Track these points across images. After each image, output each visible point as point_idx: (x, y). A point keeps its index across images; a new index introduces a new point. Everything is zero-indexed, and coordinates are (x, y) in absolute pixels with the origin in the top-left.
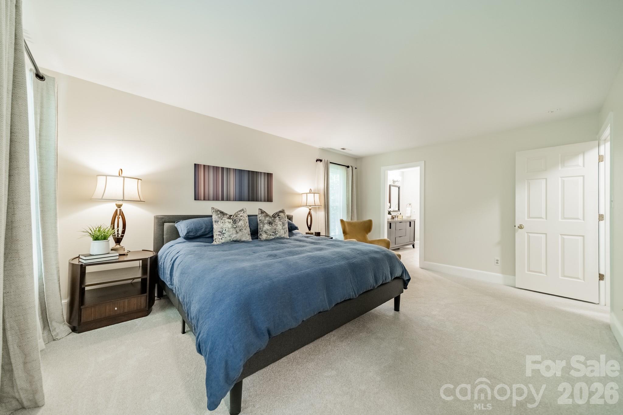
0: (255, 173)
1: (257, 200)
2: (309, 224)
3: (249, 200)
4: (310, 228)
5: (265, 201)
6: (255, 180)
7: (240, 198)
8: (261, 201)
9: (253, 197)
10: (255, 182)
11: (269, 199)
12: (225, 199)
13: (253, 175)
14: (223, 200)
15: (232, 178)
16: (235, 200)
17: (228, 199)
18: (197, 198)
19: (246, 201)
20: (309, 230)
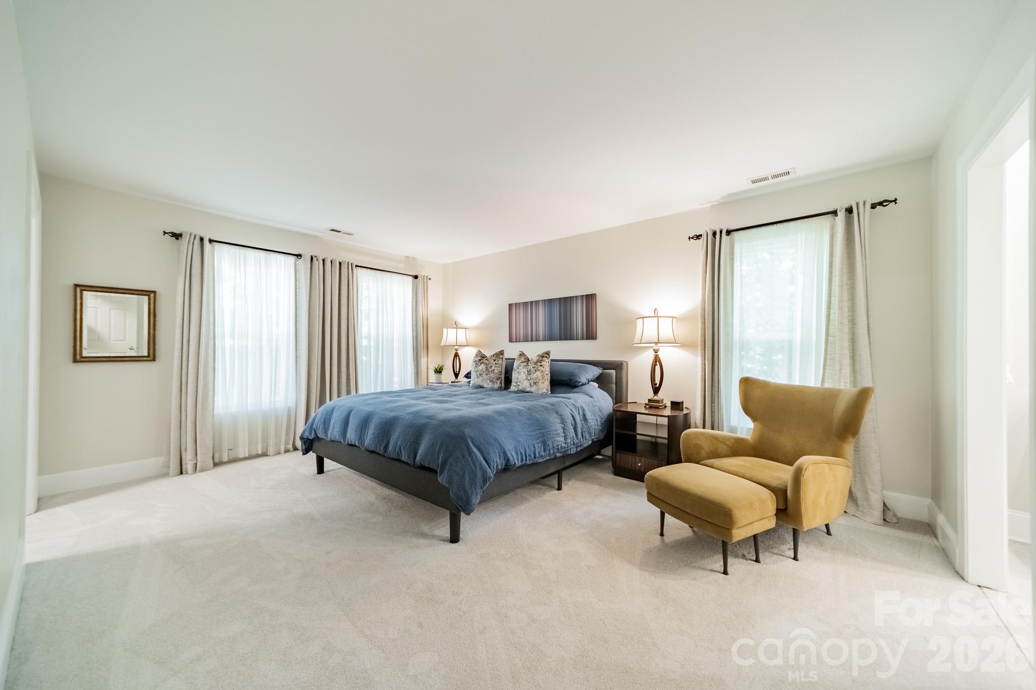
0: (569, 299)
1: (571, 339)
2: (657, 381)
3: (560, 339)
4: (656, 390)
5: (583, 339)
6: (569, 308)
7: (550, 338)
8: (577, 339)
9: (566, 335)
10: (569, 312)
11: (590, 335)
12: (534, 340)
13: (566, 302)
14: (532, 340)
15: (541, 312)
16: (545, 340)
17: (537, 340)
18: (511, 341)
19: (557, 340)
20: (654, 393)
